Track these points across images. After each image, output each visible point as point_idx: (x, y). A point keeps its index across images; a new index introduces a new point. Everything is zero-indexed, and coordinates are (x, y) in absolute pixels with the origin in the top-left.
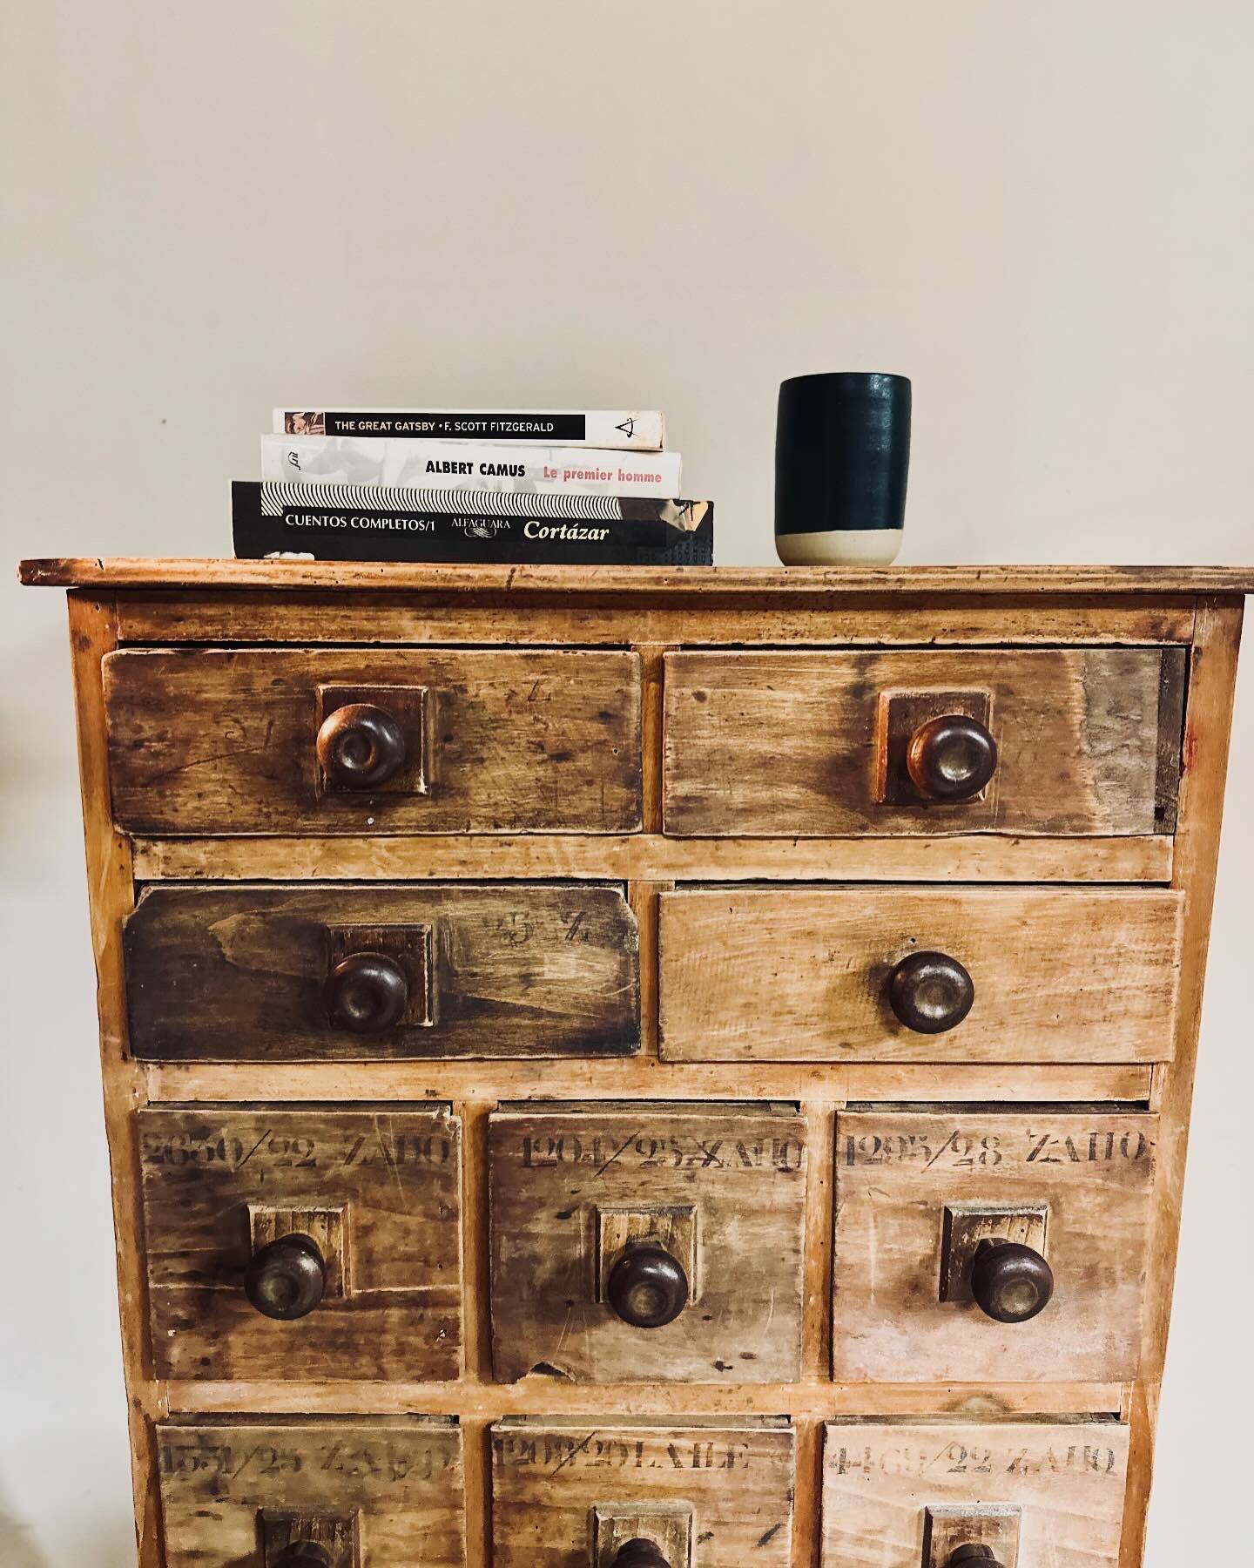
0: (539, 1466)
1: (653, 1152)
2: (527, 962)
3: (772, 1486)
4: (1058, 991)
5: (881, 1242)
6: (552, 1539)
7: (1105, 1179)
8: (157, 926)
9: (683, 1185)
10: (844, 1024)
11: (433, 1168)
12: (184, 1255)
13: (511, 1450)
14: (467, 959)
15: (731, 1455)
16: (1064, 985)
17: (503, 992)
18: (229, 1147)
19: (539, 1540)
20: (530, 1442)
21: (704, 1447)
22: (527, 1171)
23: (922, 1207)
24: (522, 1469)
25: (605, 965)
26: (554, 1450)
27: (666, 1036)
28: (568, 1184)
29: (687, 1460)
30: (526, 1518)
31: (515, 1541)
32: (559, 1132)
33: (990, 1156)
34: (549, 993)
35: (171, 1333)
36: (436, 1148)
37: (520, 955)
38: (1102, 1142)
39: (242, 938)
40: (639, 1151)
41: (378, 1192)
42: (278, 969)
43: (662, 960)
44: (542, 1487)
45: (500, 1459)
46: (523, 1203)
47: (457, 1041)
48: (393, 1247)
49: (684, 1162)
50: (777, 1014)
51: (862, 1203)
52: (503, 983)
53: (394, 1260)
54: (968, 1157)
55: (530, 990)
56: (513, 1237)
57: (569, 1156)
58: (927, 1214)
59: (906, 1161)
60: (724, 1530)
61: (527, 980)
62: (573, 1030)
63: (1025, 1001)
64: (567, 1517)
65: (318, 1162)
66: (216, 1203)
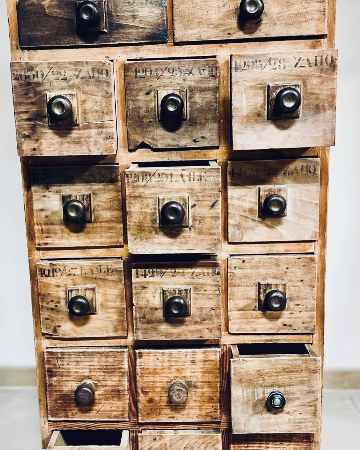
0: (140, 183)
1: (173, 72)
2: (133, 11)
3: (214, 187)
4: (292, 13)
5: (247, 99)
6: (145, 208)
7: (321, 73)
8: (26, 4)
9: (182, 82)
10: (228, 27)
11: (104, 80)
12: (27, 112)
13: (131, 177)
14: (116, 11)
15: (200, 176)
16: (293, 10)
17: (127, 21)
18: (40, 74)
19: (141, 209)
20: (137, 174)
21: (192, 174)
22: (137, 79)
23: (260, 86)
24: (135, 184)
25: (157, 11)
26: (145, 177)
27: (175, 34)
28: (149, 83)
29: (186, 179)
30: (137, 201)
31: (133, 210)
32: (145, 66)
33: (282, 66)
34: (141, 21)
35: (23, 139)
36: (104, 72)
37: (131, 9)
38: (319, 59)
39: (51, 6)
40: (169, 72)
41: (87, 88)
42: (61, 16)
43: (174, 9)
44: (141, 190)
45: (128, 180)
46: (136, 90)
47: (114, 38)
48: (92, 107)
49: (182, 75)
50: (208, 25)
51: (240, 85)
52: (126, 19)
53: (93, 112)
54: (275, 67)
55: (135, 20)
56: (133, 101)
57: (148, 74)
58: (262, 88)
59: (254, 69)
60: (199, 203)
61: (134, 17)
62: (148, 33)
63: (282, 16)
64: (150, 200)
65: (68, 78)
66: (37, 93)
